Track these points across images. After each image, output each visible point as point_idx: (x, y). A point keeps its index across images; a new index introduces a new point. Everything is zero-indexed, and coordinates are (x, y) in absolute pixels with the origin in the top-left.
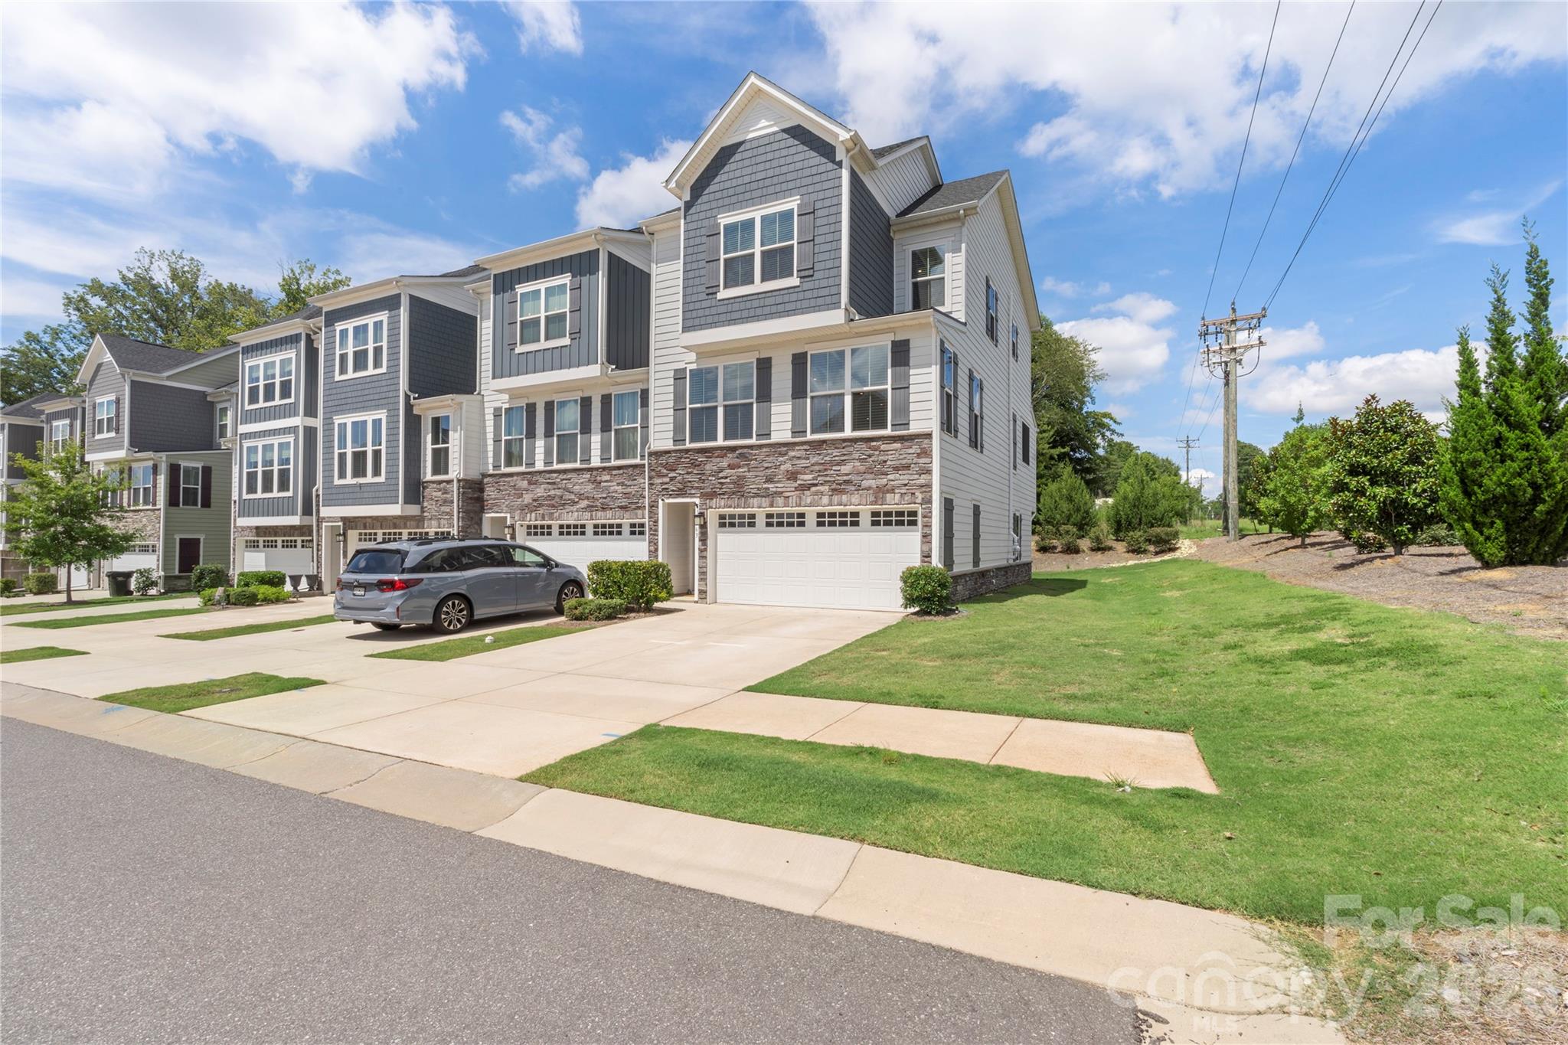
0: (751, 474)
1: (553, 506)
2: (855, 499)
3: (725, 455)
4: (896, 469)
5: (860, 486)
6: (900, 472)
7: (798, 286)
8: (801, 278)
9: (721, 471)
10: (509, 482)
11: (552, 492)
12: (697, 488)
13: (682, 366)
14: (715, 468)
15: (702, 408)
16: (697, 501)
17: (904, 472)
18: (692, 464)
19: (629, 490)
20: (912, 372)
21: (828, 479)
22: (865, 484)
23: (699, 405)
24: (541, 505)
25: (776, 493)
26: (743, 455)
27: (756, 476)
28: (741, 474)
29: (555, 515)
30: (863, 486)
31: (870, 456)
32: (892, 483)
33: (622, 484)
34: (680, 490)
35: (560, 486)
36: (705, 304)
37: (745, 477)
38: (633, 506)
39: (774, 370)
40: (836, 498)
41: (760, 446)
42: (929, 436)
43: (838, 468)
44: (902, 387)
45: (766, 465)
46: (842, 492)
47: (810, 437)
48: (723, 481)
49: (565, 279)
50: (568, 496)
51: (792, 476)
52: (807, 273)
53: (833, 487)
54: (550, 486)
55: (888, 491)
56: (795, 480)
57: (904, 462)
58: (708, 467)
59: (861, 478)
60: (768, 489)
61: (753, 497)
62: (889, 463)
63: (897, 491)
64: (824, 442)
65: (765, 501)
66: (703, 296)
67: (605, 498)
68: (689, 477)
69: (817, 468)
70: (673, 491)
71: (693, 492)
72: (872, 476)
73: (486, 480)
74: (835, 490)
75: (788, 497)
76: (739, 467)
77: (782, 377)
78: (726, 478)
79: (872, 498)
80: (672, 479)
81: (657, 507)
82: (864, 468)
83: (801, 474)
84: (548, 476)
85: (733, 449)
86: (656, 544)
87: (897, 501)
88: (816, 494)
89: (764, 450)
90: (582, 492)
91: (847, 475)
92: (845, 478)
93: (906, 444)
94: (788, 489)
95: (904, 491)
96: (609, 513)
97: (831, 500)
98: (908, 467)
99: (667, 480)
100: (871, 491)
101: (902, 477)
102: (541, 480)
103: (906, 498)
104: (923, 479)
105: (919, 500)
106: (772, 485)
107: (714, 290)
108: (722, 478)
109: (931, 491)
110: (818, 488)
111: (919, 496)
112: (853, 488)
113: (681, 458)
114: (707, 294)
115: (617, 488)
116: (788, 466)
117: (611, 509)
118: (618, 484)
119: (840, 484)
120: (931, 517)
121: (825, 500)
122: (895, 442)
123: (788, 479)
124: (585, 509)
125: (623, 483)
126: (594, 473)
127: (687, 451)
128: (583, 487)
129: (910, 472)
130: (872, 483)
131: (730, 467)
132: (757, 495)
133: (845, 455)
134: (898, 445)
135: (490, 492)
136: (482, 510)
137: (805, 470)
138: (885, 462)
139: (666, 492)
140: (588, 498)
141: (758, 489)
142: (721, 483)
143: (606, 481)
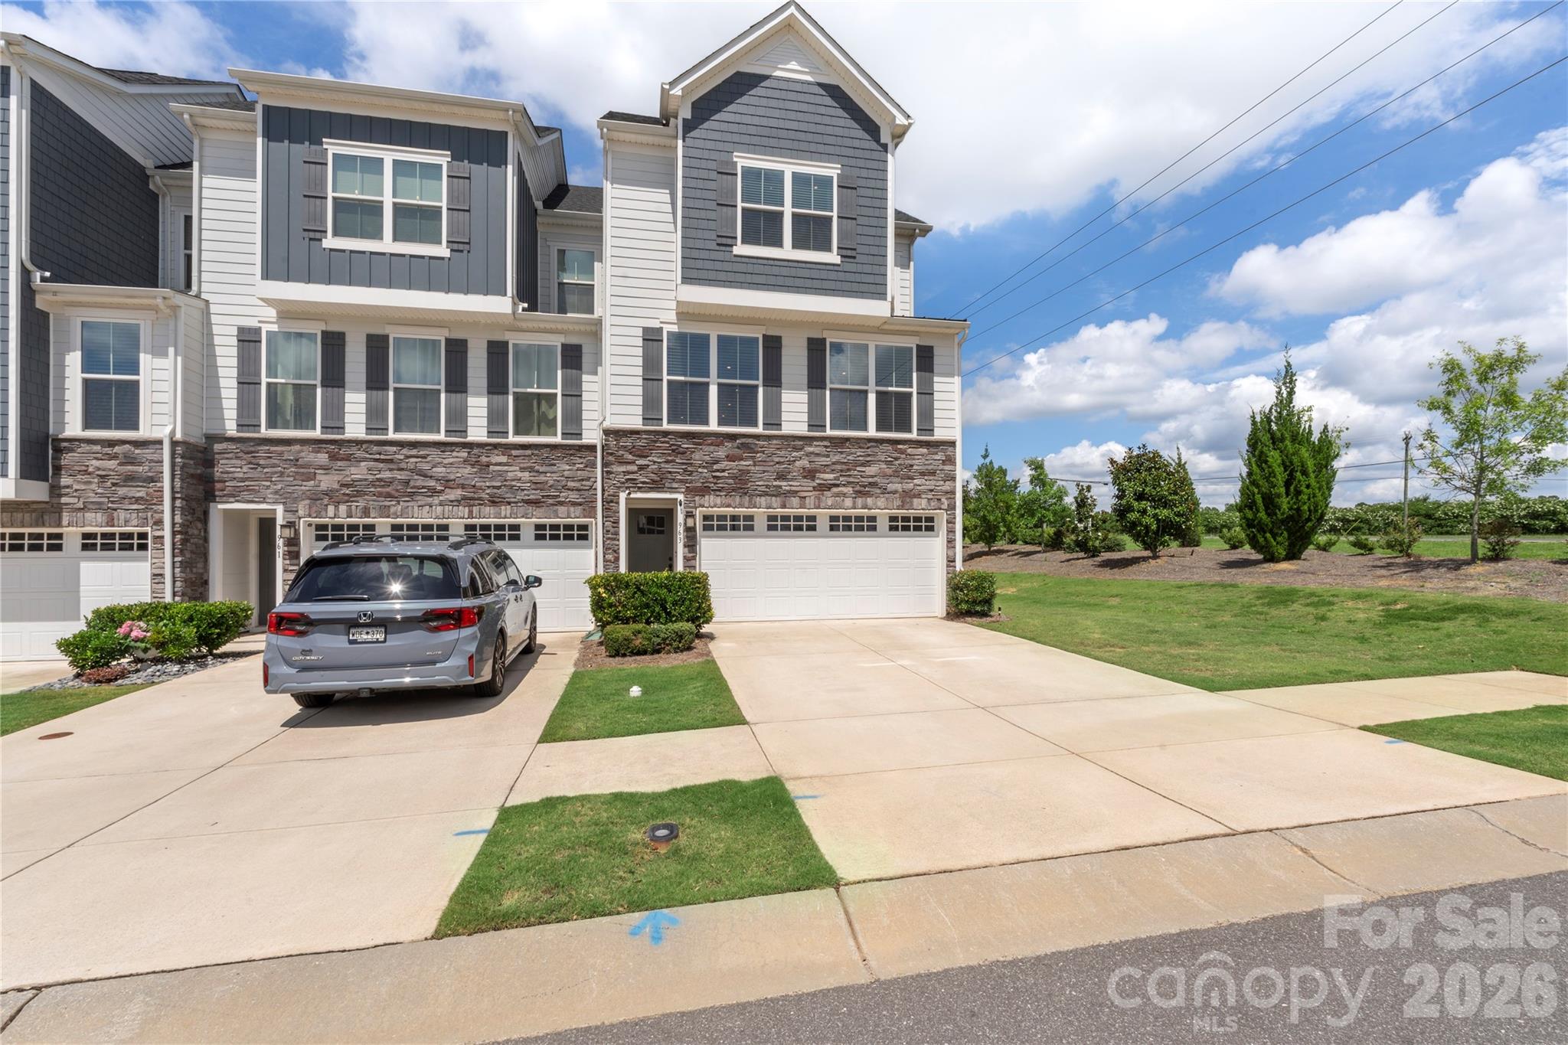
0: (757, 468)
1: (389, 496)
2: (881, 502)
3: (721, 444)
4: (923, 474)
5: (885, 489)
6: (926, 477)
7: (838, 265)
8: (842, 256)
9: (717, 462)
10: (281, 454)
11: (386, 475)
12: (681, 481)
13: (655, 324)
14: (707, 458)
15: (686, 383)
16: (680, 497)
17: (931, 478)
18: (673, 451)
19: (542, 478)
20: (936, 379)
21: (852, 480)
22: (891, 487)
23: (682, 378)
24: (359, 494)
25: (789, 492)
26: (746, 445)
27: (764, 472)
28: (745, 468)
29: (392, 510)
30: (889, 490)
31: (896, 459)
32: (918, 488)
33: (531, 470)
34: (654, 481)
35: (403, 466)
36: (714, 255)
37: (748, 472)
38: (551, 501)
39: (784, 351)
40: (859, 501)
41: (769, 438)
42: (953, 444)
43: (863, 469)
44: (927, 393)
45: (777, 460)
46: (867, 494)
47: (829, 432)
48: (718, 474)
49: (441, 158)
50: (420, 481)
51: (810, 474)
52: (849, 253)
53: (856, 489)
54: (382, 465)
55: (915, 496)
56: (813, 478)
57: (930, 467)
58: (697, 456)
59: (887, 481)
60: (780, 487)
61: (760, 496)
62: (915, 467)
63: (923, 496)
64: (847, 439)
65: (775, 501)
66: (713, 245)
67: (498, 488)
68: (669, 467)
69: (839, 467)
70: (643, 483)
71: (675, 485)
72: (899, 480)
73: (217, 447)
74: (860, 492)
75: (805, 497)
76: (742, 459)
77: (794, 361)
78: (723, 471)
79: (899, 503)
80: (641, 468)
81: (618, 503)
82: (891, 470)
83: (820, 472)
84: (375, 448)
85: (733, 437)
86: (616, 552)
87: (923, 506)
88: (837, 495)
89: (775, 442)
90: (452, 477)
91: (872, 477)
92: (870, 480)
93: (932, 450)
94: (805, 489)
95: (930, 497)
96: (505, 510)
97: (854, 503)
98: (933, 473)
99: (635, 468)
100: (897, 495)
101: (927, 483)
102: (360, 454)
103: (932, 504)
104: (947, 486)
105: (945, 506)
106: (785, 483)
107: (729, 241)
108: (718, 471)
109: (954, 498)
110: (840, 489)
111: (945, 503)
112: (878, 491)
113: (656, 442)
114: (718, 244)
115: (520, 474)
116: (804, 463)
117: (509, 503)
118: (522, 469)
119: (865, 486)
120: (954, 523)
121: (848, 502)
122: (921, 447)
123: (805, 477)
124: (458, 502)
125: (531, 467)
126: (475, 451)
127: (666, 433)
128: (454, 470)
129: (936, 478)
130: (898, 487)
131: (729, 458)
132: (765, 494)
133: (869, 455)
134: (924, 451)
135: (229, 467)
136: (210, 496)
137: (825, 468)
138: (912, 466)
139: (632, 484)
140: (463, 487)
141: (767, 486)
142: (714, 477)
143: (497, 464)
